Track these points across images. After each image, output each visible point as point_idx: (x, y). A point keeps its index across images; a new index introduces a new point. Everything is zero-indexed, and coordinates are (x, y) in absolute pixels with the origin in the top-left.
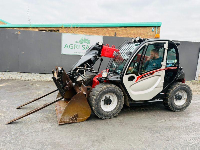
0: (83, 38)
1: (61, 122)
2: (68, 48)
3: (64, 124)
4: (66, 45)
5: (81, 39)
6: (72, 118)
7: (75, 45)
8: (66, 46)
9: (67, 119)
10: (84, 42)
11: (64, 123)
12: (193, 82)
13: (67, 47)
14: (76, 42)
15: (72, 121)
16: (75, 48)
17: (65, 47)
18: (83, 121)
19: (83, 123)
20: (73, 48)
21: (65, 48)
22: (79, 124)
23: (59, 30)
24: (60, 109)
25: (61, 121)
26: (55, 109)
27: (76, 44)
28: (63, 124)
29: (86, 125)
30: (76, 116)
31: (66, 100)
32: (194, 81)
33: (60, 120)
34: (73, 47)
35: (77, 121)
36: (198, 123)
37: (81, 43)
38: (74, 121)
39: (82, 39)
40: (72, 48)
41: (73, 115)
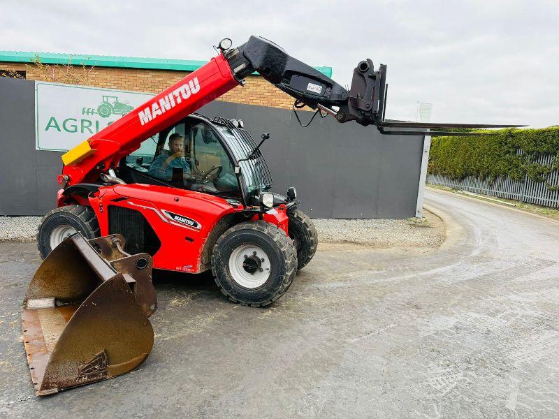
0: (111, 101)
1: (46, 385)
2: (59, 130)
3: (60, 392)
4: (51, 121)
5: (105, 102)
6: (89, 366)
7: (82, 121)
8: (52, 123)
9: (69, 373)
10: (114, 113)
11: (59, 388)
12: (412, 223)
13: (57, 126)
14: (88, 113)
15: (89, 377)
16: (82, 132)
17: (49, 126)
18: (128, 372)
19: (127, 378)
20: (76, 131)
21: (47, 129)
22: (115, 383)
23: (23, 74)
24: (39, 339)
25: (48, 383)
26: (22, 338)
27: (85, 117)
28: (56, 390)
29: (138, 383)
30: (103, 361)
31: (59, 304)
32: (413, 219)
33: (44, 381)
34: (76, 127)
35: (105, 373)
36: (445, 331)
37: (104, 116)
38: (93, 376)
39: (107, 102)
40: (74, 130)
41: (90, 358)
